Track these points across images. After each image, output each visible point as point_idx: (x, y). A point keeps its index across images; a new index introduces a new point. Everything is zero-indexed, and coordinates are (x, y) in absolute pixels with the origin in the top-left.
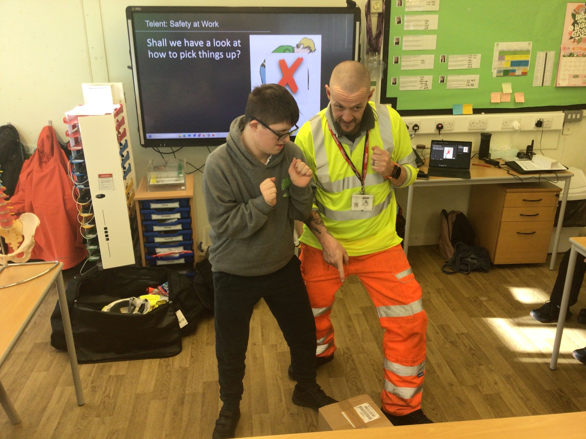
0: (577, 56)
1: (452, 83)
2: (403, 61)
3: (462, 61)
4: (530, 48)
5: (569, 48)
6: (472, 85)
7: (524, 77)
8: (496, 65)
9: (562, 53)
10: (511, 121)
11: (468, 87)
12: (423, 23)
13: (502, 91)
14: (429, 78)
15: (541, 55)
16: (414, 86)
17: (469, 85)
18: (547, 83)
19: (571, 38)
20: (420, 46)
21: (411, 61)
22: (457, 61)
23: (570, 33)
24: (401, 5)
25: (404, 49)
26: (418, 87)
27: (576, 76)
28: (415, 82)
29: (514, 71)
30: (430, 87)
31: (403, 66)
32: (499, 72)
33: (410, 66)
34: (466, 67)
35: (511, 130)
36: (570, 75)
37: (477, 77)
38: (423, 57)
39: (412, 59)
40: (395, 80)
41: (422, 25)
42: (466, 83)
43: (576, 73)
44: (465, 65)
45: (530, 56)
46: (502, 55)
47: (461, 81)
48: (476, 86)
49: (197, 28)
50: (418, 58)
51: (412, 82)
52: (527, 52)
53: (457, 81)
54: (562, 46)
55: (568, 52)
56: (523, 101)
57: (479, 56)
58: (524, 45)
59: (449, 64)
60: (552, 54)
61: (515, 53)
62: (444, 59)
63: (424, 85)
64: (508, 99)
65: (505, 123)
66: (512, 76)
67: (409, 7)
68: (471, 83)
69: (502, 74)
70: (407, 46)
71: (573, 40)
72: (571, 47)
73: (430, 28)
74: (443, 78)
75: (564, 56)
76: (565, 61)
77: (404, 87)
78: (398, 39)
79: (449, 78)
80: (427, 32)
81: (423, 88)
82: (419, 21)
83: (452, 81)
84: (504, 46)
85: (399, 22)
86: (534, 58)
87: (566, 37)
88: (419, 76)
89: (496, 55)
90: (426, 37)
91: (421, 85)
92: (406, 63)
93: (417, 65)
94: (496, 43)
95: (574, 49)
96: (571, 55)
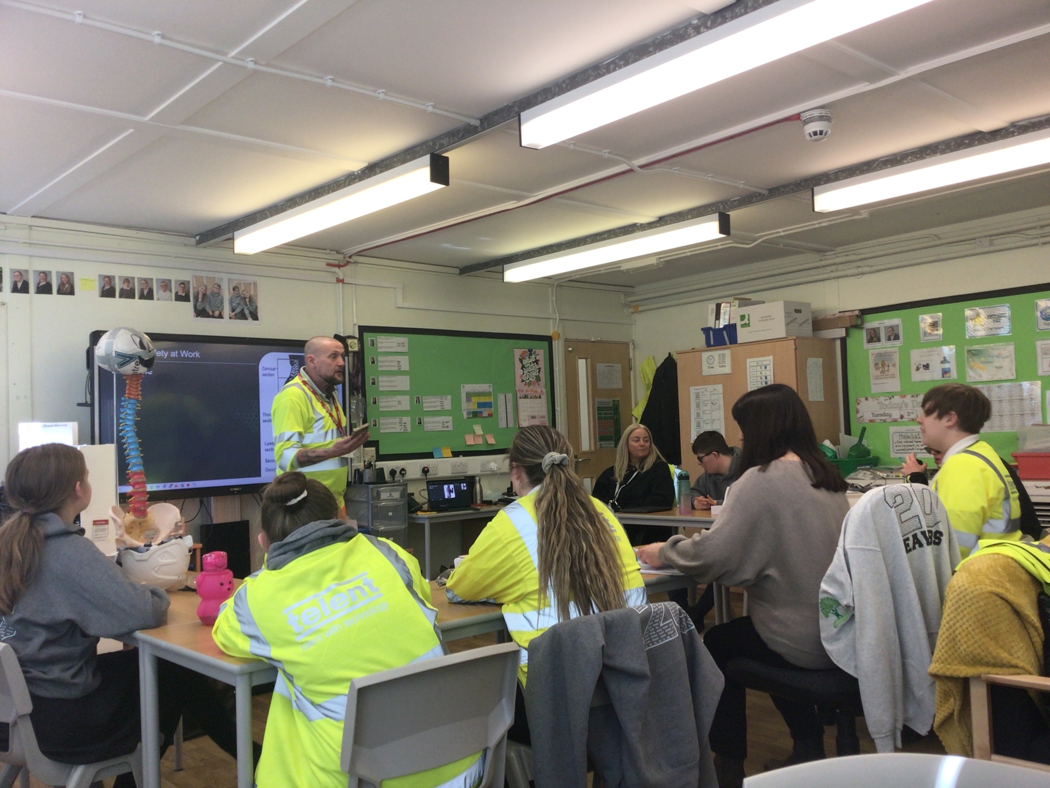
0: (531, 398)
1: (428, 425)
2: (381, 402)
3: (435, 402)
4: (491, 390)
5: (523, 391)
6: (447, 427)
7: (489, 419)
8: (466, 407)
9: (518, 396)
10: (489, 462)
11: (443, 429)
12: (396, 363)
13: (474, 432)
14: (407, 420)
15: (501, 397)
16: (394, 428)
17: (444, 427)
18: (511, 425)
19: (523, 381)
20: (395, 386)
21: (388, 402)
22: (431, 402)
23: (521, 377)
24: (373, 346)
25: (381, 389)
26: (398, 429)
27: (533, 417)
28: (395, 423)
29: (481, 412)
30: (409, 430)
31: (382, 407)
32: (468, 413)
33: (389, 407)
34: (439, 408)
35: (490, 472)
36: (528, 416)
37: (449, 418)
38: (399, 398)
39: (388, 400)
40: (375, 421)
41: (395, 366)
42: (441, 425)
43: (533, 414)
44: (437, 406)
45: (492, 397)
46: (469, 396)
47: (437, 422)
48: (451, 428)
49: (174, 359)
50: (394, 399)
51: (392, 423)
52: (488, 394)
53: (433, 422)
54: (517, 389)
55: (522, 394)
56: (494, 442)
57: (449, 397)
58: (485, 387)
59: (424, 405)
60: (510, 396)
61: (479, 394)
62: (418, 400)
63: (403, 427)
64: (480, 441)
65: (483, 465)
66: (480, 417)
67: (381, 348)
68: (446, 424)
69: (471, 416)
70: (383, 386)
71: (524, 382)
72: (525, 390)
73: (402, 369)
74: (420, 419)
75: (520, 398)
76: (521, 402)
77: (384, 429)
78: (374, 379)
79: (426, 419)
80: (400, 373)
81: (402, 431)
82: (392, 361)
83: (429, 423)
84: (469, 388)
85: (373, 362)
86: (496, 400)
87: (518, 380)
88: (398, 418)
89: (464, 396)
90: (399, 378)
91: (401, 427)
92: (385, 404)
93: (395, 406)
94: (462, 385)
95: (526, 391)
96: (526, 397)
